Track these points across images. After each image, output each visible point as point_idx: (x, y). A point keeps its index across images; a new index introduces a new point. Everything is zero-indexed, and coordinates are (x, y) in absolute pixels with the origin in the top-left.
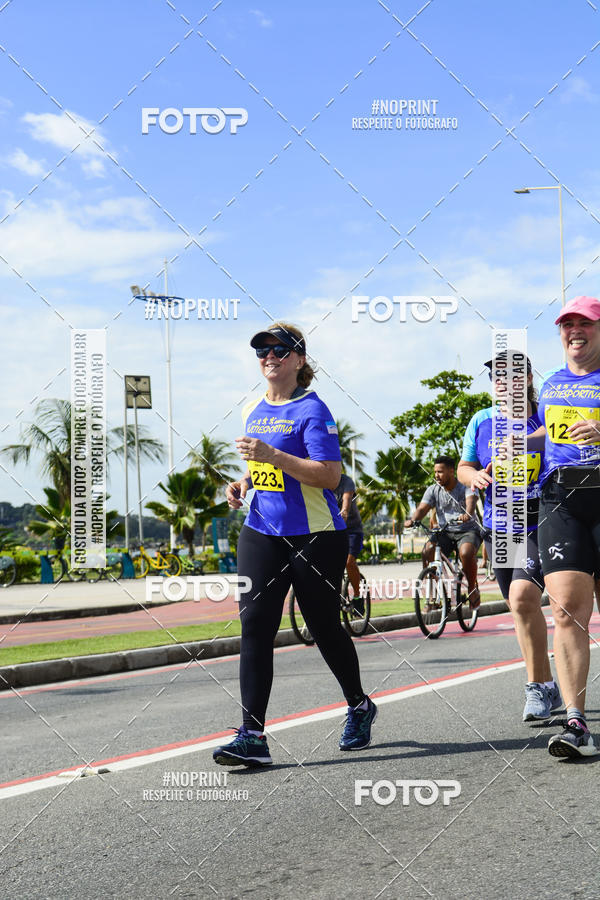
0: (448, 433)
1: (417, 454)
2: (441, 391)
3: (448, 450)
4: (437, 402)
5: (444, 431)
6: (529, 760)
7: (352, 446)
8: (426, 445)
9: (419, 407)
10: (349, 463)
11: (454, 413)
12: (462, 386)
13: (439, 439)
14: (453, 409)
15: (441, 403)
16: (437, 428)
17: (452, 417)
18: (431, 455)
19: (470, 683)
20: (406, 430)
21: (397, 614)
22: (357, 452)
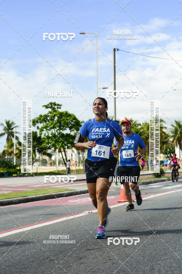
0: (52, 126)
1: (40, 134)
2: (50, 110)
3: (52, 132)
4: (48, 114)
5: (50, 125)
6: (77, 254)
7: (14, 130)
8: (43, 131)
9: (41, 116)
10: (13, 136)
11: (54, 118)
12: (58, 108)
13: (48, 128)
14: (54, 116)
15: (49, 114)
16: (48, 124)
17: (53, 120)
18: (45, 134)
19: (56, 223)
20: (36, 125)
21: (29, 196)
22: (16, 132)
